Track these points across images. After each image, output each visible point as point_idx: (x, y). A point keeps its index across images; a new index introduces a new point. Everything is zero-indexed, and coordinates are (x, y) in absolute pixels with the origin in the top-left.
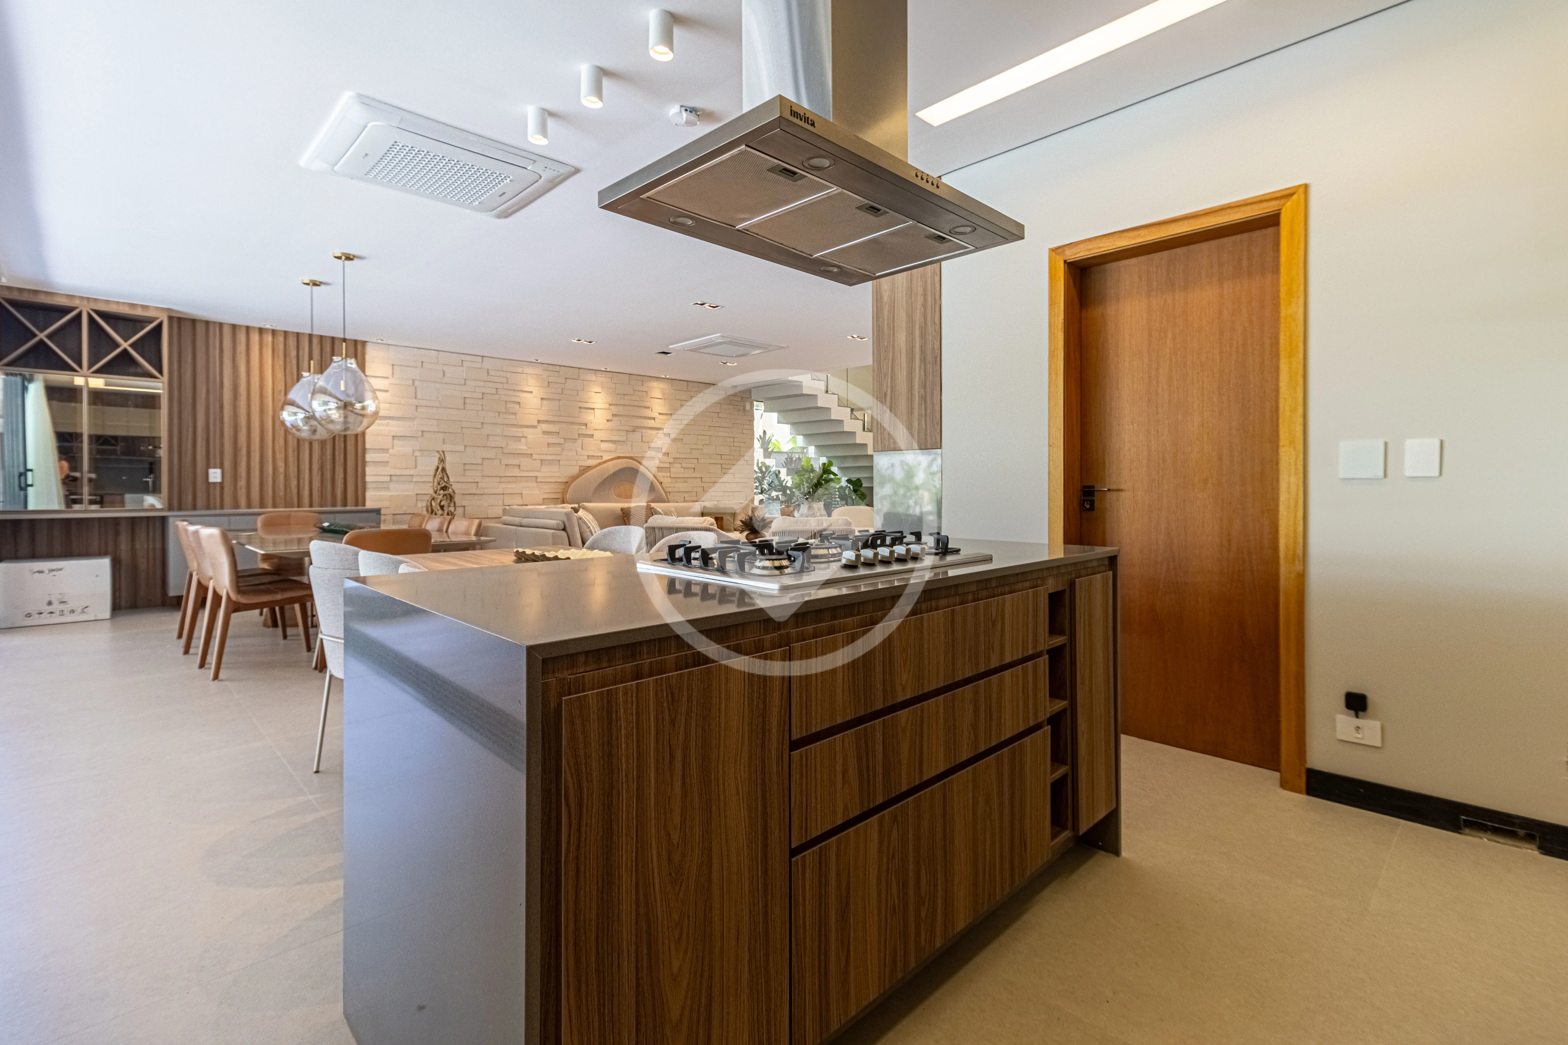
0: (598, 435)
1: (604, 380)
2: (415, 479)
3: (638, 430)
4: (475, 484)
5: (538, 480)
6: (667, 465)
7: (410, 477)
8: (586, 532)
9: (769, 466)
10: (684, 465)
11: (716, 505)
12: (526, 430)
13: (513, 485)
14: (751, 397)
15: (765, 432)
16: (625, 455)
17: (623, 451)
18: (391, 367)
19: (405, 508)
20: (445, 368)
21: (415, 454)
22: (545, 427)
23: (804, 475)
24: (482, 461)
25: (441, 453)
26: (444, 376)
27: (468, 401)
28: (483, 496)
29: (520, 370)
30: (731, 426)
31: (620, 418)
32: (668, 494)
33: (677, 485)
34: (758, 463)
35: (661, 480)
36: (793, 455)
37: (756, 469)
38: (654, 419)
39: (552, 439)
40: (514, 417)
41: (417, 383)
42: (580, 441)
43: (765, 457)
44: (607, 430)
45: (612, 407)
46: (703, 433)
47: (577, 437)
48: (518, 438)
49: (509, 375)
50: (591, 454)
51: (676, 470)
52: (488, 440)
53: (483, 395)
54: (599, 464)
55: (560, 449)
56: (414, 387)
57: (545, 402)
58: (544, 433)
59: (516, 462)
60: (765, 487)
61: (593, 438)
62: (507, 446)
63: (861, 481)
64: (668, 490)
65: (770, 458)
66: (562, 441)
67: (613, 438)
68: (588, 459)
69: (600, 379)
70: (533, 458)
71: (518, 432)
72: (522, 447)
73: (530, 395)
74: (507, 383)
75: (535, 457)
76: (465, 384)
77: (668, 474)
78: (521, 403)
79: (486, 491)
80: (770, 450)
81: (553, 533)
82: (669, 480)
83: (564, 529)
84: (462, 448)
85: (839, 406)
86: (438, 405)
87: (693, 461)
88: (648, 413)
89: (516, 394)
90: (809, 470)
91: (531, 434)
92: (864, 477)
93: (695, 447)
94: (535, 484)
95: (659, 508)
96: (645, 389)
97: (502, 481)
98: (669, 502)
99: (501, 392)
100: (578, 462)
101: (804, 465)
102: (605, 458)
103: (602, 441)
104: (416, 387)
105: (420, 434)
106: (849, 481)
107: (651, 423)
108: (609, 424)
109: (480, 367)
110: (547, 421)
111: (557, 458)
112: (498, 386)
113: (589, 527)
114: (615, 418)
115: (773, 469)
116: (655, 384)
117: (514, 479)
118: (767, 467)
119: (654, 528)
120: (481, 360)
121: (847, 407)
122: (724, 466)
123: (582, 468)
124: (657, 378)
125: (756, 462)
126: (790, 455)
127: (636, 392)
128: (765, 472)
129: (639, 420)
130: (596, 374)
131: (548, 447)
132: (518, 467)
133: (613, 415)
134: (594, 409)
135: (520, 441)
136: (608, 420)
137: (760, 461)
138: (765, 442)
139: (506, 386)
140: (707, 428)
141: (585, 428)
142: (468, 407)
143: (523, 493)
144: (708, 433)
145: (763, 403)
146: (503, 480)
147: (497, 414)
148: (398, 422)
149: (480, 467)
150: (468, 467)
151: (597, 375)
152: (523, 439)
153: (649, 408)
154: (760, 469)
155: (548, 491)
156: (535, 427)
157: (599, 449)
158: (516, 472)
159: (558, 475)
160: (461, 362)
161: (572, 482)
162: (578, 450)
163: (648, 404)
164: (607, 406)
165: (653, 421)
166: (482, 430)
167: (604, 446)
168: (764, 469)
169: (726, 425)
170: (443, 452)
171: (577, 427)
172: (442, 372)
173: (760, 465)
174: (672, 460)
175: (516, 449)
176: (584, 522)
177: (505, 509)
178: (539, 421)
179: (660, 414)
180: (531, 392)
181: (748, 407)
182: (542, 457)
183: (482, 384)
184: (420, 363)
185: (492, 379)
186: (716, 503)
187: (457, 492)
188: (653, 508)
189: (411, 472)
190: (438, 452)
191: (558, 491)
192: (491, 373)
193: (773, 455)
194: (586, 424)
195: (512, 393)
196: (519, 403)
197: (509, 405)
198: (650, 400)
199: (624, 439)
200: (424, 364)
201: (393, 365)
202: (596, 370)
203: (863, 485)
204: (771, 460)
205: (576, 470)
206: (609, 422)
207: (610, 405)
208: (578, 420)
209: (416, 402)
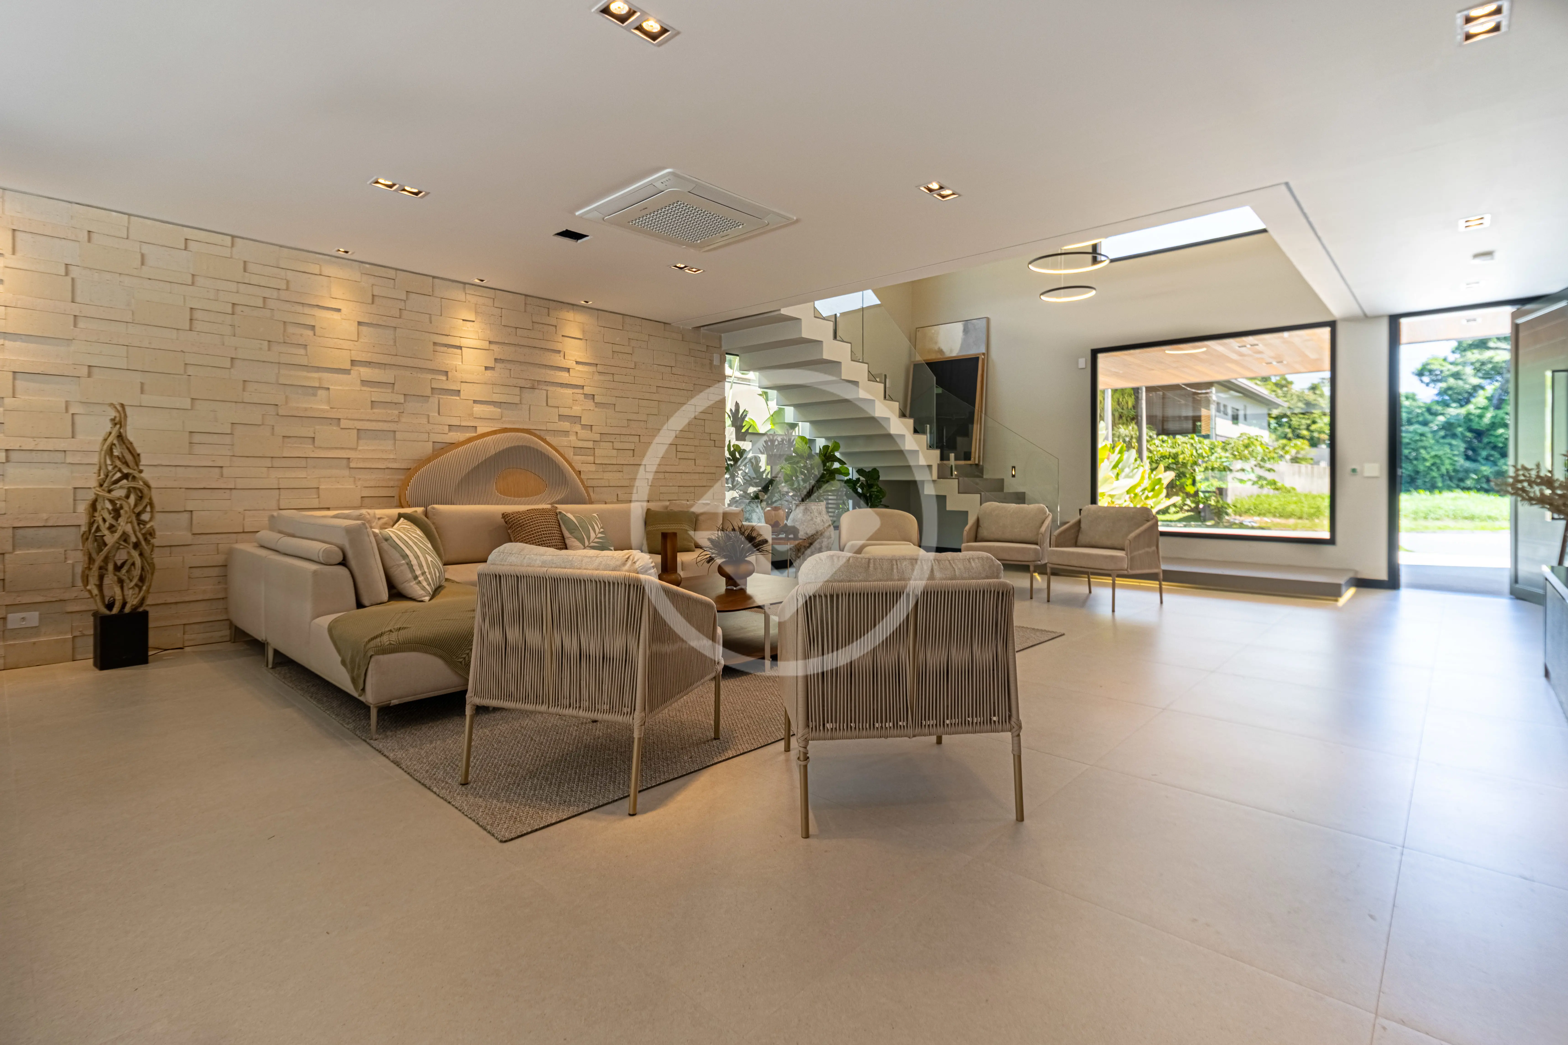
0: (468, 391)
1: (481, 301)
2: (69, 460)
3: (540, 387)
4: (217, 470)
5: (352, 465)
6: (590, 445)
7: (62, 455)
8: (399, 565)
9: (744, 450)
10: (618, 445)
11: (667, 507)
12: (325, 375)
13: (302, 474)
14: (721, 347)
15: (737, 405)
16: (521, 427)
17: (512, 419)
18: (10, 233)
19: (45, 516)
20: (146, 249)
21: (72, 411)
22: (366, 372)
23: (798, 462)
24: (232, 429)
25: (119, 408)
26: (143, 264)
27: (198, 315)
28: (233, 491)
29: (315, 269)
30: (692, 389)
31: (509, 366)
32: (590, 490)
33: (607, 476)
34: (729, 446)
35: (579, 467)
36: (775, 438)
37: (727, 455)
38: (568, 370)
39: (379, 395)
40: (302, 351)
41: (75, 272)
42: (434, 400)
43: (737, 440)
44: (485, 384)
45: (493, 347)
46: (647, 396)
47: (428, 392)
48: (313, 391)
49: (290, 275)
50: (455, 422)
51: (605, 452)
52: (244, 390)
53: (233, 308)
54: (470, 440)
55: (396, 412)
56: (69, 279)
57: (364, 329)
58: (364, 383)
59: (307, 432)
60: (739, 480)
61: (459, 395)
62: (287, 403)
63: (878, 472)
64: (589, 483)
65: (745, 440)
66: (401, 399)
67: (496, 398)
68: (450, 430)
69: (472, 299)
70: (342, 426)
71: (313, 378)
72: (319, 405)
73: (336, 316)
74: (287, 289)
75: (344, 423)
76: (193, 284)
77: (591, 459)
78: (317, 328)
79: (241, 483)
80: (743, 430)
81: (315, 573)
82: (593, 468)
83: (344, 563)
84: (187, 403)
85: (852, 360)
86: (128, 318)
87: (632, 439)
88: (558, 360)
89: (307, 310)
90: (806, 455)
91: (340, 385)
92: (882, 467)
93: (634, 417)
94: (346, 472)
95: (572, 513)
96: (554, 322)
97: (275, 465)
98: (591, 503)
99: (271, 304)
100: (431, 435)
101: (798, 448)
102: (481, 430)
103: (475, 402)
104: (73, 279)
105: (85, 370)
106: (860, 471)
107: (563, 377)
108: (489, 373)
109: (228, 255)
110: (370, 363)
111: (392, 427)
112: (267, 293)
113: (405, 556)
114: (499, 365)
115: (750, 455)
116: (570, 315)
117: (303, 463)
118: (742, 452)
119: (498, 577)
120: (229, 244)
121: (863, 362)
122: (680, 448)
123: (438, 446)
124: (573, 306)
125: (727, 443)
126: (771, 438)
127: (536, 326)
128: (738, 459)
129: (543, 371)
130: (464, 288)
131: (372, 408)
132: (310, 441)
133: (495, 359)
134: (460, 348)
135: (315, 395)
136: (486, 368)
137: (732, 444)
138: (738, 419)
139: (284, 295)
140: (654, 389)
141: (444, 378)
142: (198, 326)
143: (321, 487)
144: (655, 397)
145: (738, 357)
146: (277, 463)
147: (266, 343)
148: (24, 345)
149: (227, 440)
150: (197, 438)
151: (468, 292)
152: (321, 393)
153: (559, 352)
154: (732, 454)
155: (372, 484)
156: (346, 372)
157: (471, 415)
158: (308, 451)
159: (392, 456)
160: (183, 241)
161: (417, 469)
162: (431, 414)
163: (558, 347)
164: (485, 344)
165: (566, 374)
166: (232, 370)
167: (478, 409)
168: (738, 456)
169: (684, 386)
170: (122, 405)
171: (430, 376)
172: (139, 257)
173: (732, 449)
174: (597, 437)
175: (306, 409)
176: (396, 547)
177: (273, 516)
178: (353, 362)
179: (577, 363)
180: (339, 310)
181: (716, 362)
182: (359, 425)
183: (233, 287)
184: (86, 234)
185: (255, 280)
186: (668, 503)
187: (153, 484)
188: (560, 513)
189: (62, 445)
190: (112, 405)
191: (391, 484)
192: (251, 267)
193: (748, 437)
194: (447, 372)
195: (299, 308)
196: (313, 328)
197: (291, 329)
198: (561, 339)
199: (516, 400)
200: (94, 237)
201: (14, 230)
202: (465, 283)
203: (880, 479)
204: (746, 443)
205: (429, 448)
206: (488, 372)
207: (490, 342)
208: (429, 365)
209: (75, 309)
